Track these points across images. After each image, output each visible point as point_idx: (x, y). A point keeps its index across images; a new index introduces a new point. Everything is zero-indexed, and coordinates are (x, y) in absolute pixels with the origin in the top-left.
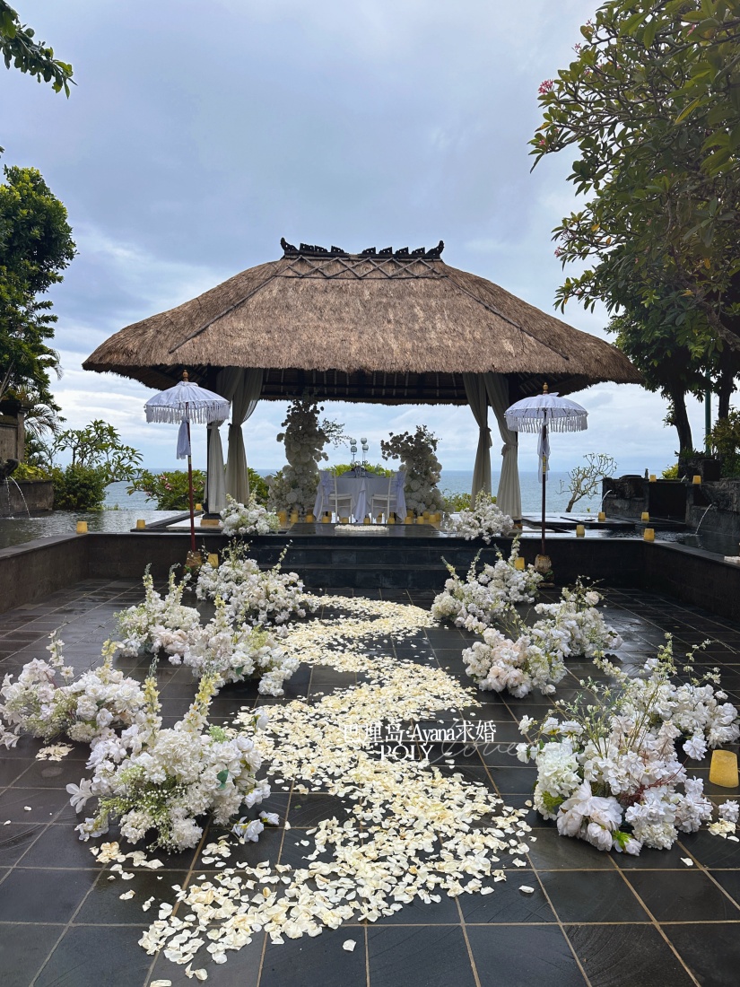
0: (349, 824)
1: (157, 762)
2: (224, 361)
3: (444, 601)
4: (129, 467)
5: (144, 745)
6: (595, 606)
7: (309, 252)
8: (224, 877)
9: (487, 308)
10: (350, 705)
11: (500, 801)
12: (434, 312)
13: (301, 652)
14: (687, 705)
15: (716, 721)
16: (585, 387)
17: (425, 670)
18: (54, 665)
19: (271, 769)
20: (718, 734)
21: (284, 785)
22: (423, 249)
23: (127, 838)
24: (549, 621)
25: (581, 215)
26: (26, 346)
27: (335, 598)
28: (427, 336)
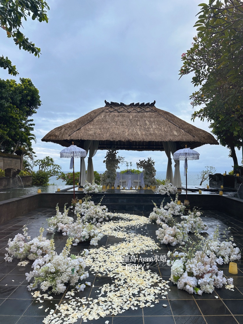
0: (112, 286)
1: (52, 265)
2: (86, 138)
3: (152, 215)
4: (57, 171)
5: (50, 260)
6: (200, 216)
7: (113, 104)
8: (71, 302)
9: (169, 121)
10: (118, 249)
11: (161, 278)
12: (152, 123)
13: (105, 232)
14: (223, 248)
15: (233, 253)
16: (201, 146)
17: (145, 238)
18: (25, 235)
19: (91, 268)
20: (233, 257)
21: (94, 273)
22: (149, 103)
23: (42, 290)
24: (185, 221)
25: (198, 92)
26: (24, 133)
27: (119, 214)
28: (150, 130)
